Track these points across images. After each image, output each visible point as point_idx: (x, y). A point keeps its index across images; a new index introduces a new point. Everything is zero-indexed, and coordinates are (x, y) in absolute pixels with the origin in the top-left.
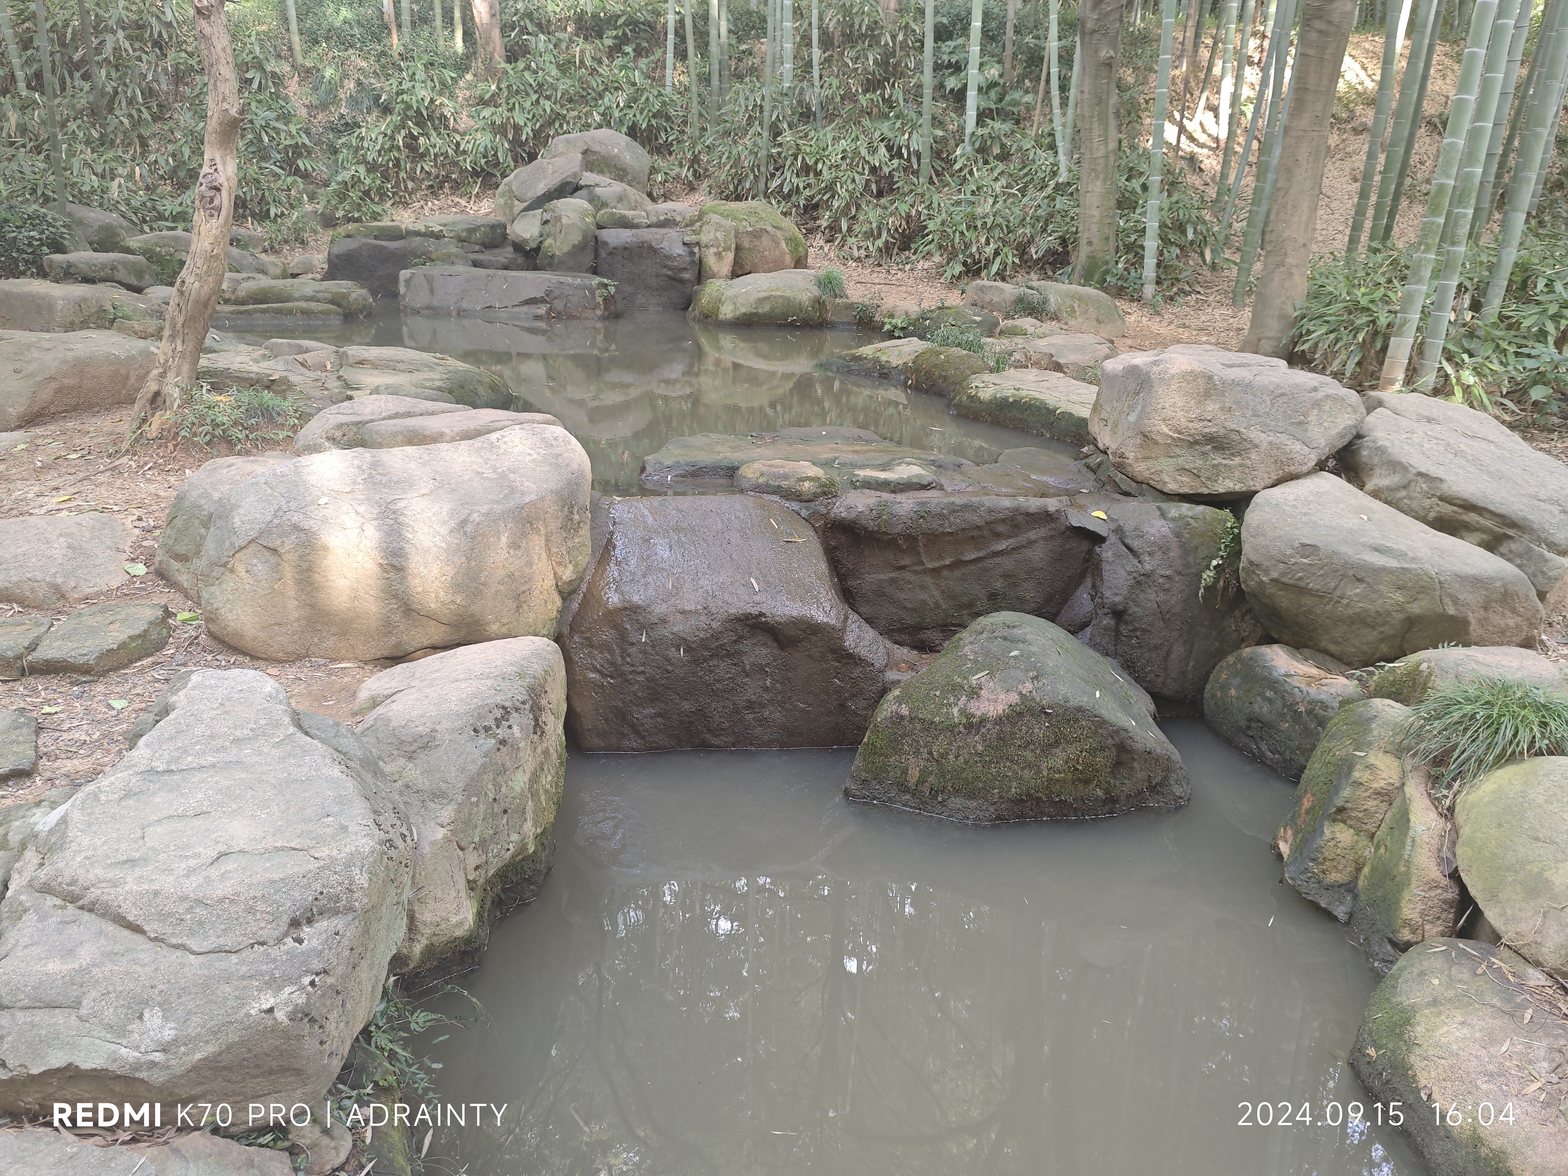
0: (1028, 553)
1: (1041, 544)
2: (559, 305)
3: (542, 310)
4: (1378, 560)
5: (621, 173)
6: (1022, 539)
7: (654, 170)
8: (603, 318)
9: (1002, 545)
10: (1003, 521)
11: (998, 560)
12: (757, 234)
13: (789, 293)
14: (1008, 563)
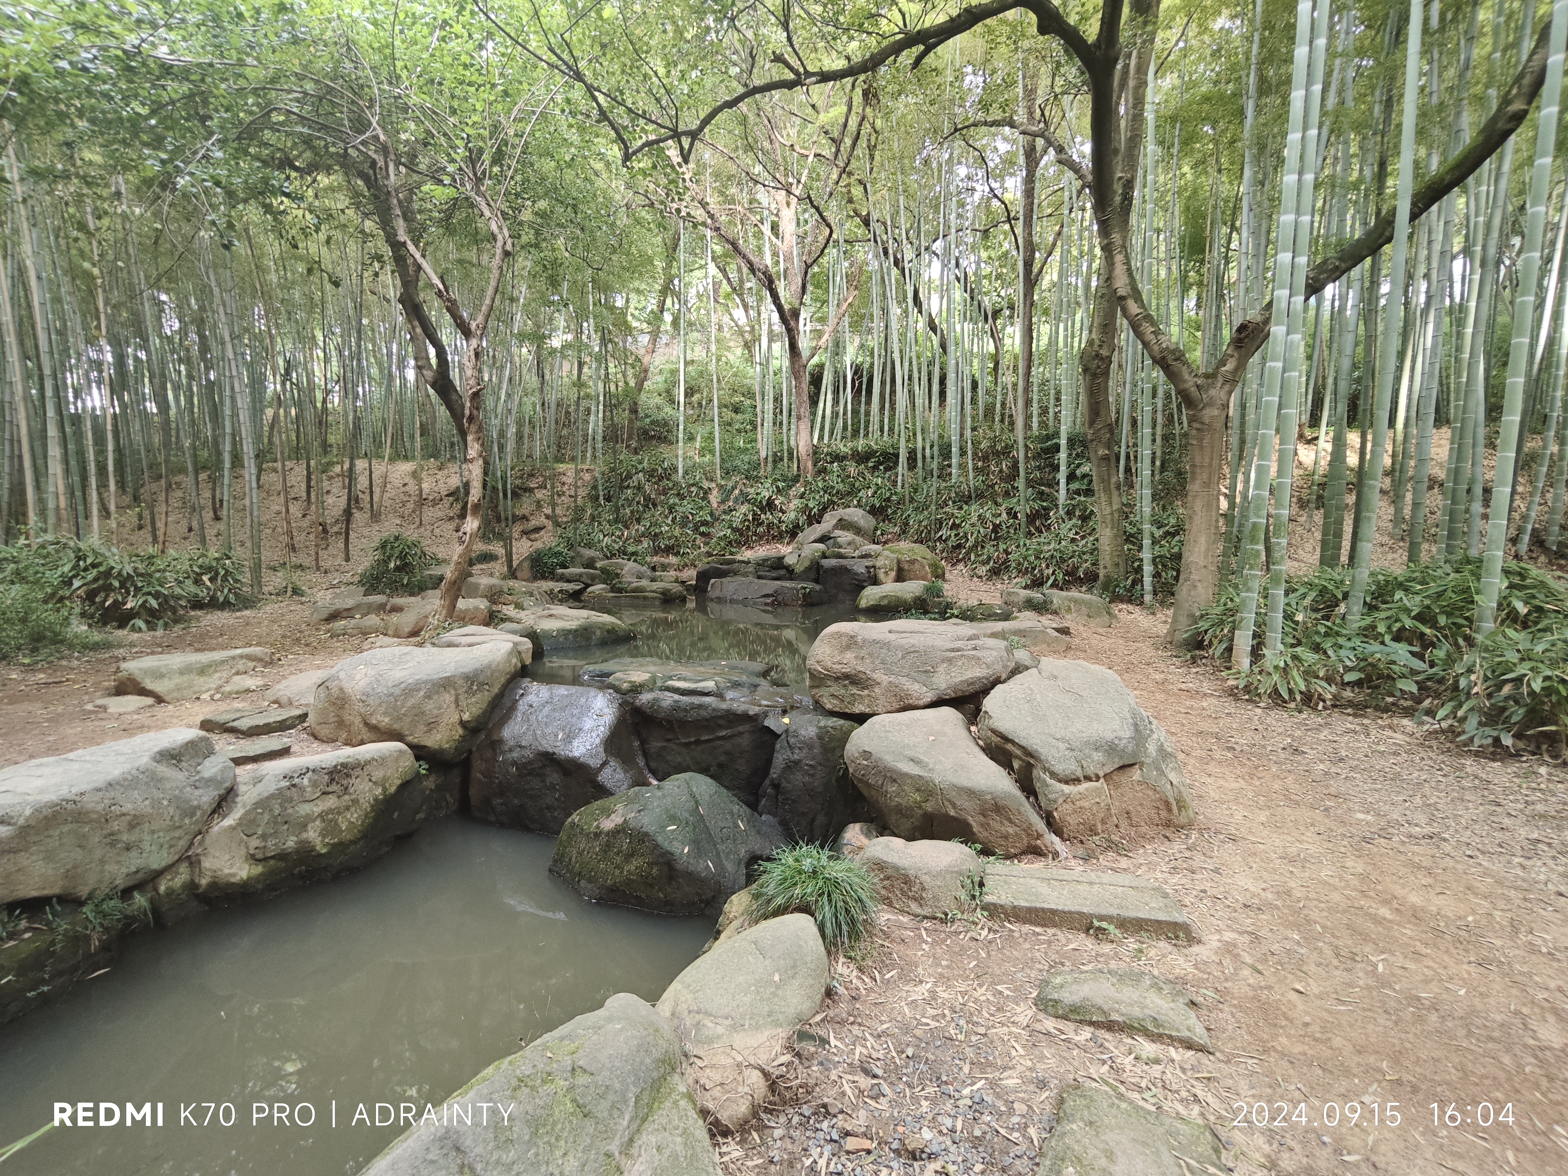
0: (739, 740)
1: (746, 735)
2: (780, 598)
3: (769, 600)
4: (906, 767)
5: (858, 530)
6: (735, 730)
7: (876, 529)
8: (802, 606)
9: (723, 733)
10: (721, 717)
11: (719, 743)
12: (912, 562)
13: (899, 594)
14: (728, 746)
